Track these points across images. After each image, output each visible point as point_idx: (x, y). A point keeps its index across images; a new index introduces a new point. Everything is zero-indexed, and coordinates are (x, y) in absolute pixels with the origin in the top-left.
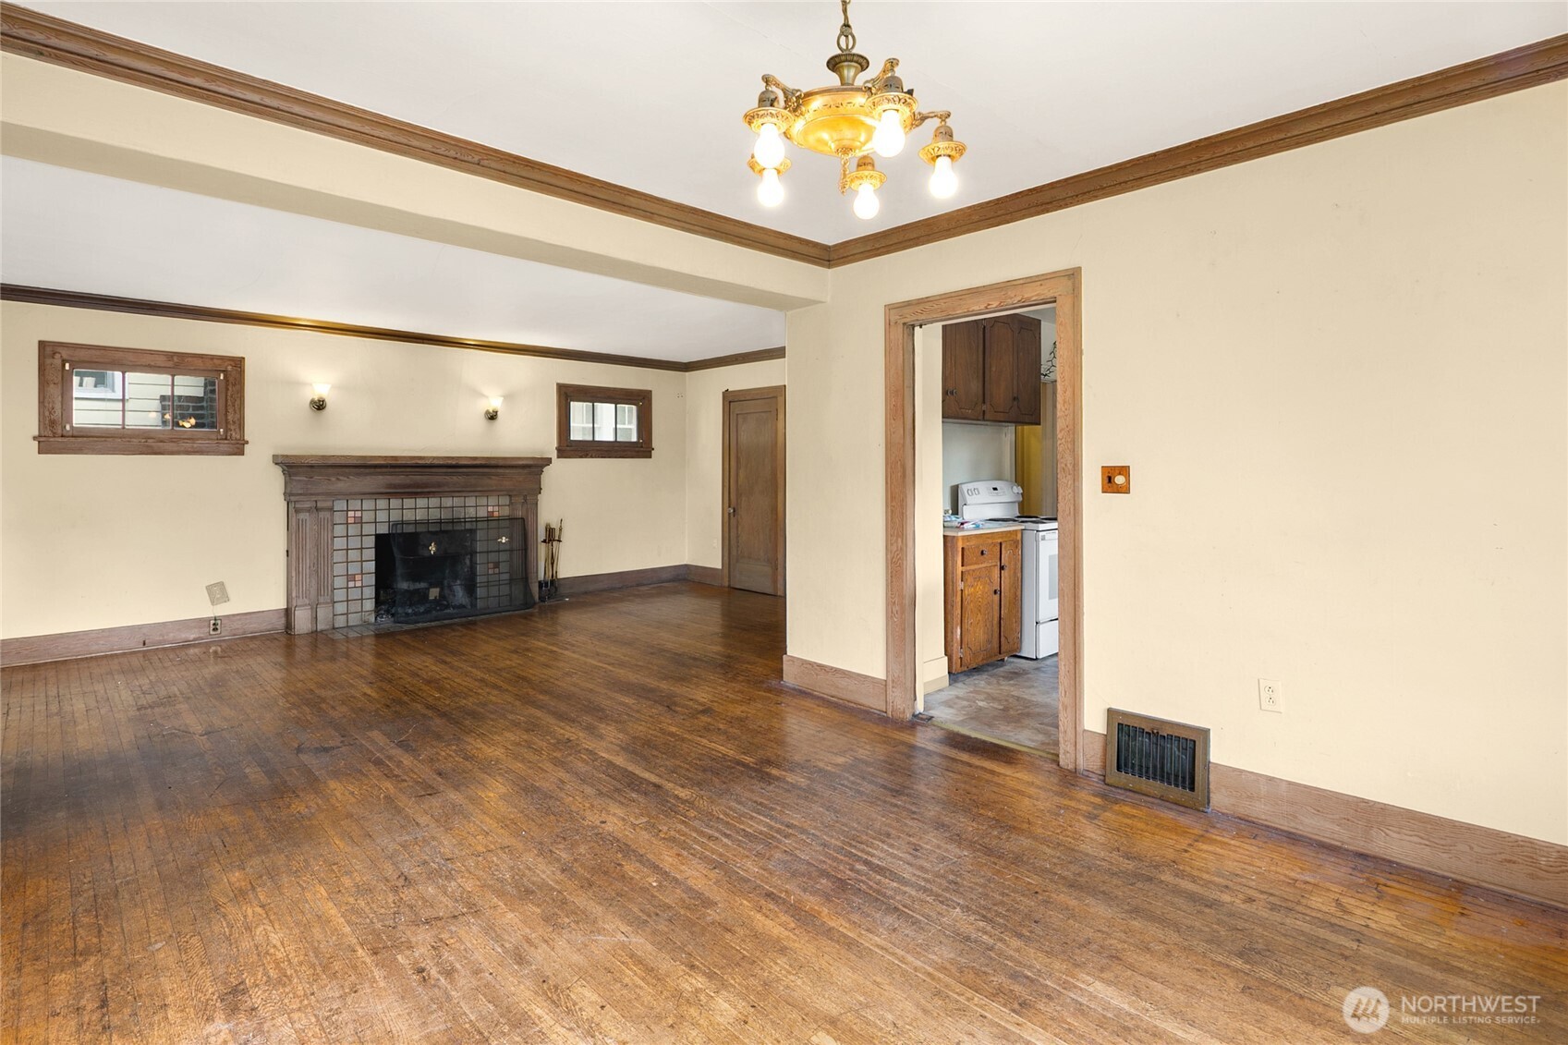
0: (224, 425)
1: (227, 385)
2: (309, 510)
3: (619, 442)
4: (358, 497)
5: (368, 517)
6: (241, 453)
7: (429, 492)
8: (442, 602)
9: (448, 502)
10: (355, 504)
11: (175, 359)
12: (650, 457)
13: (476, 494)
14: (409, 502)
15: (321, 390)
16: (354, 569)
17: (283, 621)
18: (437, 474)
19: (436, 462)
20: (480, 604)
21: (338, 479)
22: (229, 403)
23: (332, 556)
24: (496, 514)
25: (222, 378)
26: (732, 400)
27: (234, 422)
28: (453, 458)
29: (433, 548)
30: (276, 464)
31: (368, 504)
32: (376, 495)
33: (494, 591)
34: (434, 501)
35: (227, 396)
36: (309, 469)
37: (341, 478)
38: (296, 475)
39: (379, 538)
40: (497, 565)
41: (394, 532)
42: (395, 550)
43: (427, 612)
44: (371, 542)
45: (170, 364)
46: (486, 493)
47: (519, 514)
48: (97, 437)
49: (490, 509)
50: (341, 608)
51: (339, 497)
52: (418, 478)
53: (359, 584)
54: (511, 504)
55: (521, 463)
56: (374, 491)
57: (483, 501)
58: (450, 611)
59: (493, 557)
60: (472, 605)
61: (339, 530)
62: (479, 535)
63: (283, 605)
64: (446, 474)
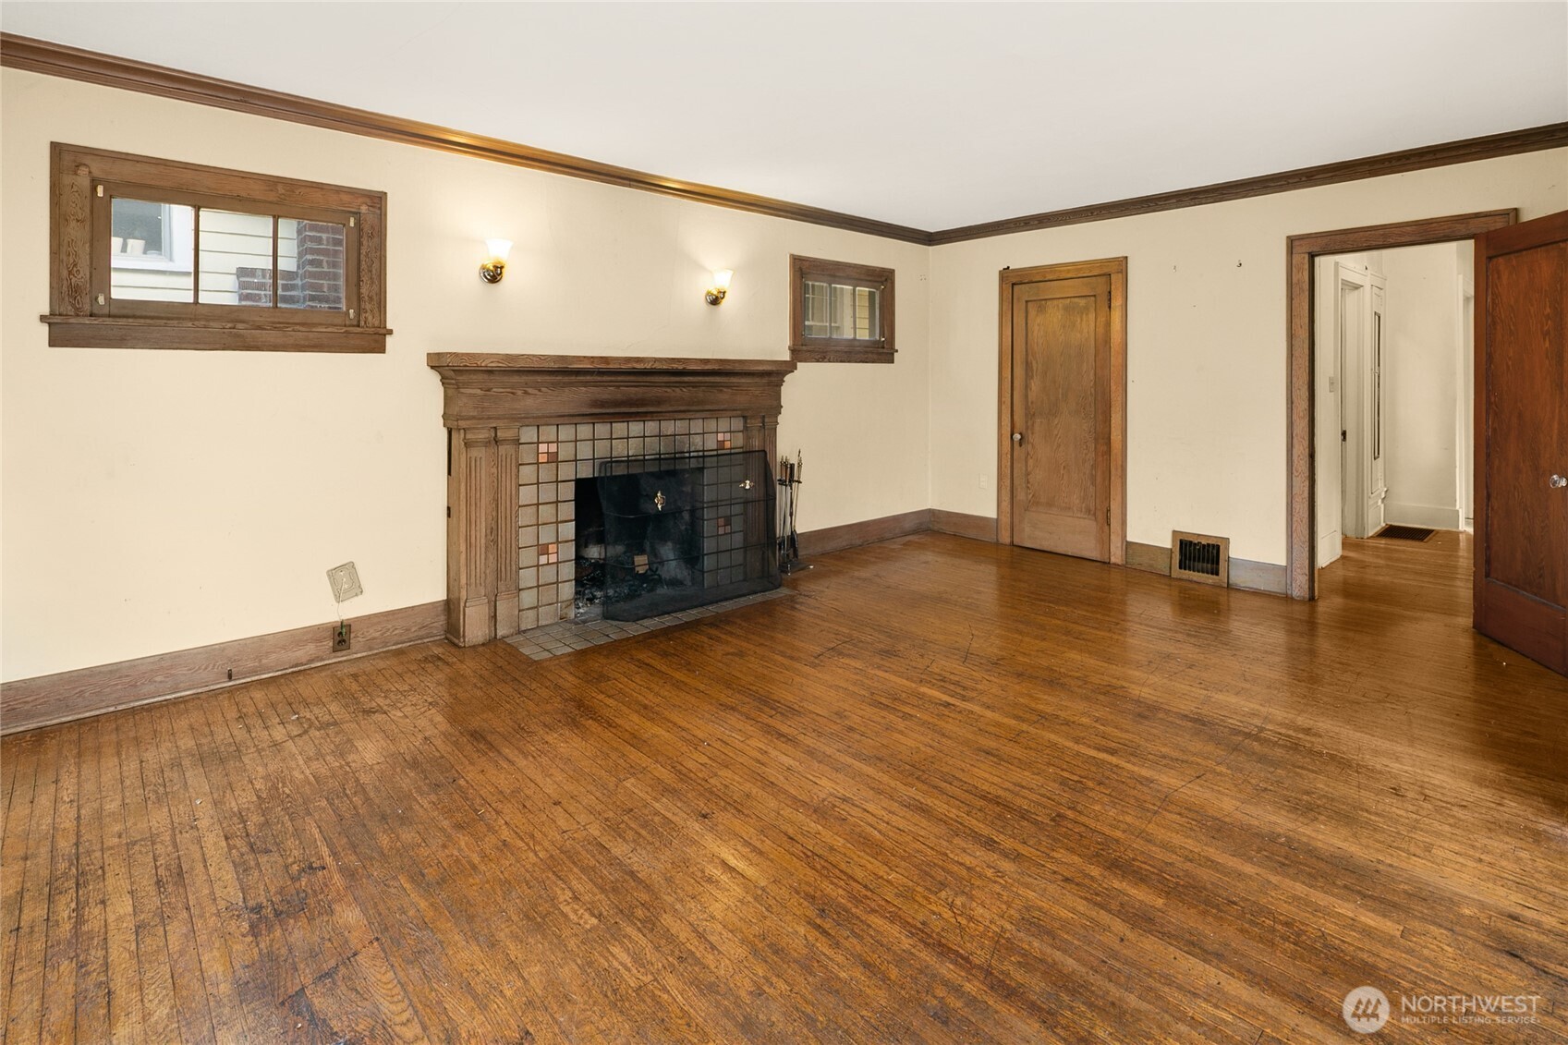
0: (355, 304)
1: (360, 236)
2: (487, 444)
3: (859, 340)
4: (553, 421)
5: (566, 452)
6: (381, 349)
7: (646, 413)
8: (652, 579)
9: (669, 427)
10: (548, 433)
11: (281, 189)
12: (893, 362)
13: (704, 415)
14: (620, 428)
15: (497, 251)
16: (547, 536)
17: (442, 620)
18: (654, 385)
19: (658, 366)
20: (708, 580)
21: (526, 393)
22: (364, 266)
23: (517, 516)
24: (727, 445)
25: (352, 224)
26: (1014, 283)
27: (371, 298)
28: (679, 360)
29: (659, 502)
30: (432, 367)
31: (566, 432)
32: (575, 418)
33: (725, 560)
34: (651, 427)
35: (359, 254)
36: (486, 376)
37: (530, 390)
38: (467, 385)
39: (580, 483)
40: (728, 522)
41: (603, 475)
42: (604, 503)
43: (632, 596)
44: (568, 491)
45: (272, 197)
46: (715, 413)
47: (756, 444)
48: (152, 318)
49: (720, 437)
50: (528, 598)
51: (527, 422)
52: (633, 392)
53: (553, 559)
54: (746, 429)
55: (761, 368)
56: (572, 412)
57: (712, 425)
58: (663, 591)
59: (724, 511)
60: (693, 580)
61: (527, 473)
62: (708, 476)
63: (441, 595)
64: (668, 385)
